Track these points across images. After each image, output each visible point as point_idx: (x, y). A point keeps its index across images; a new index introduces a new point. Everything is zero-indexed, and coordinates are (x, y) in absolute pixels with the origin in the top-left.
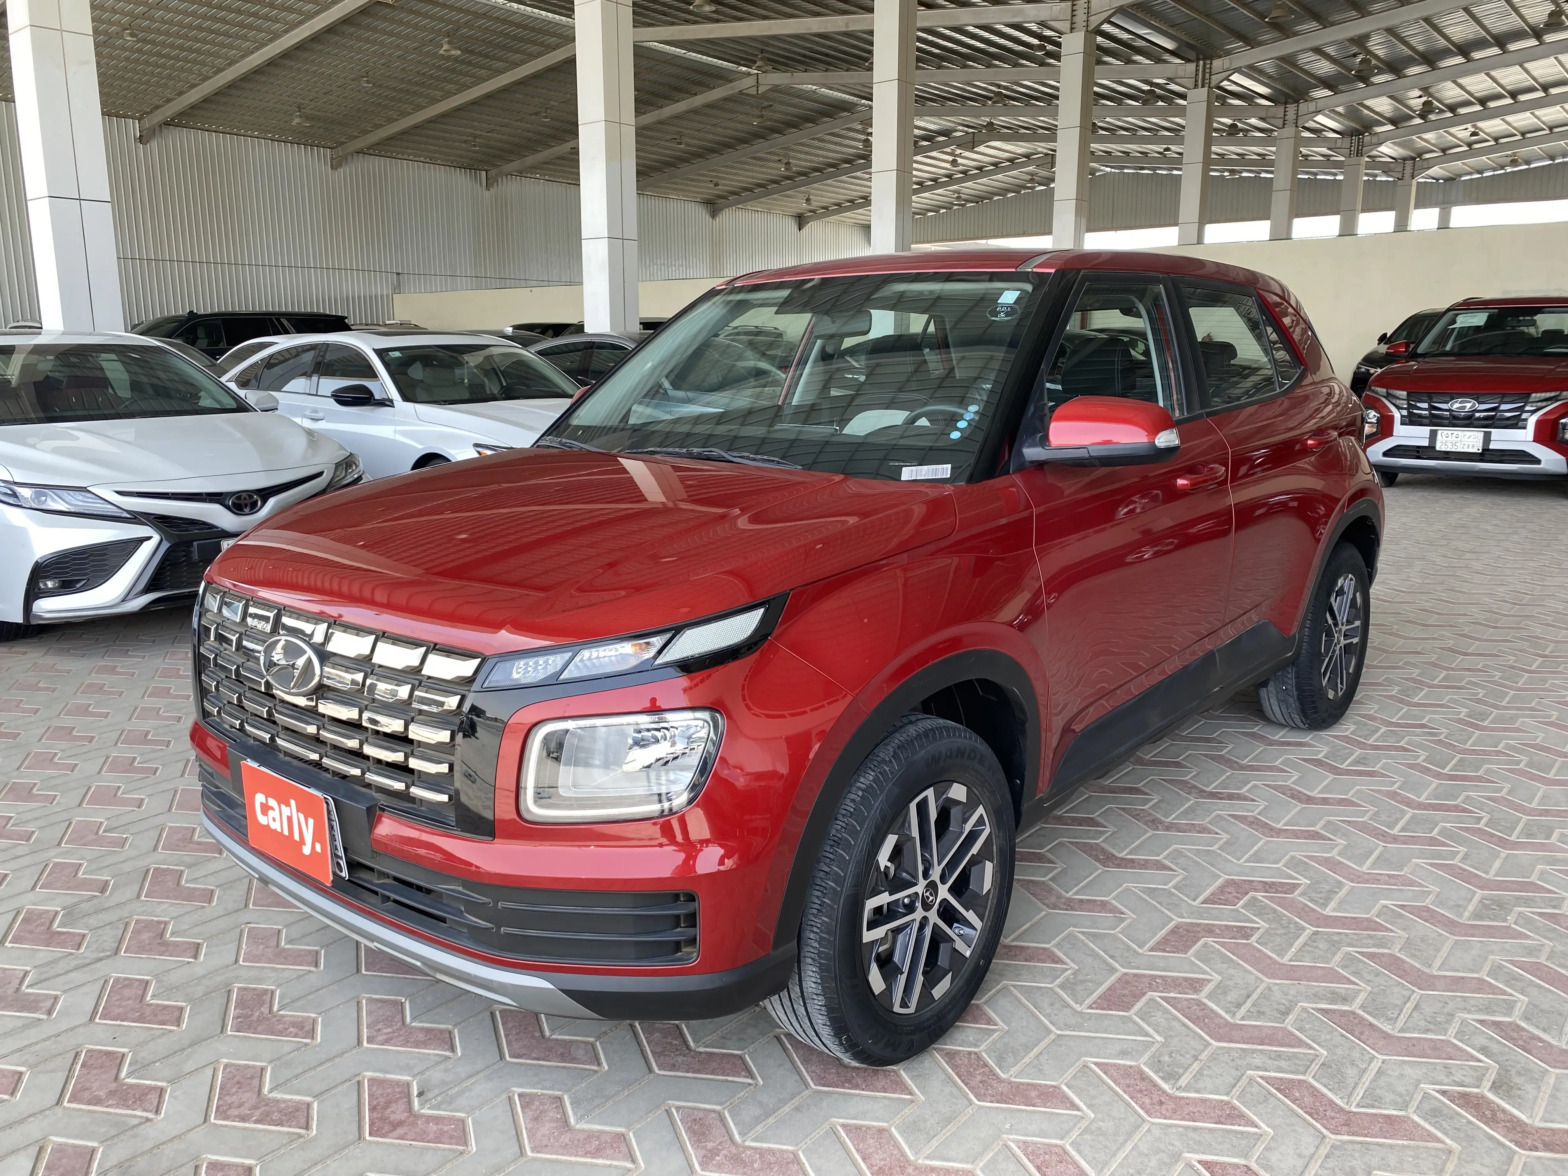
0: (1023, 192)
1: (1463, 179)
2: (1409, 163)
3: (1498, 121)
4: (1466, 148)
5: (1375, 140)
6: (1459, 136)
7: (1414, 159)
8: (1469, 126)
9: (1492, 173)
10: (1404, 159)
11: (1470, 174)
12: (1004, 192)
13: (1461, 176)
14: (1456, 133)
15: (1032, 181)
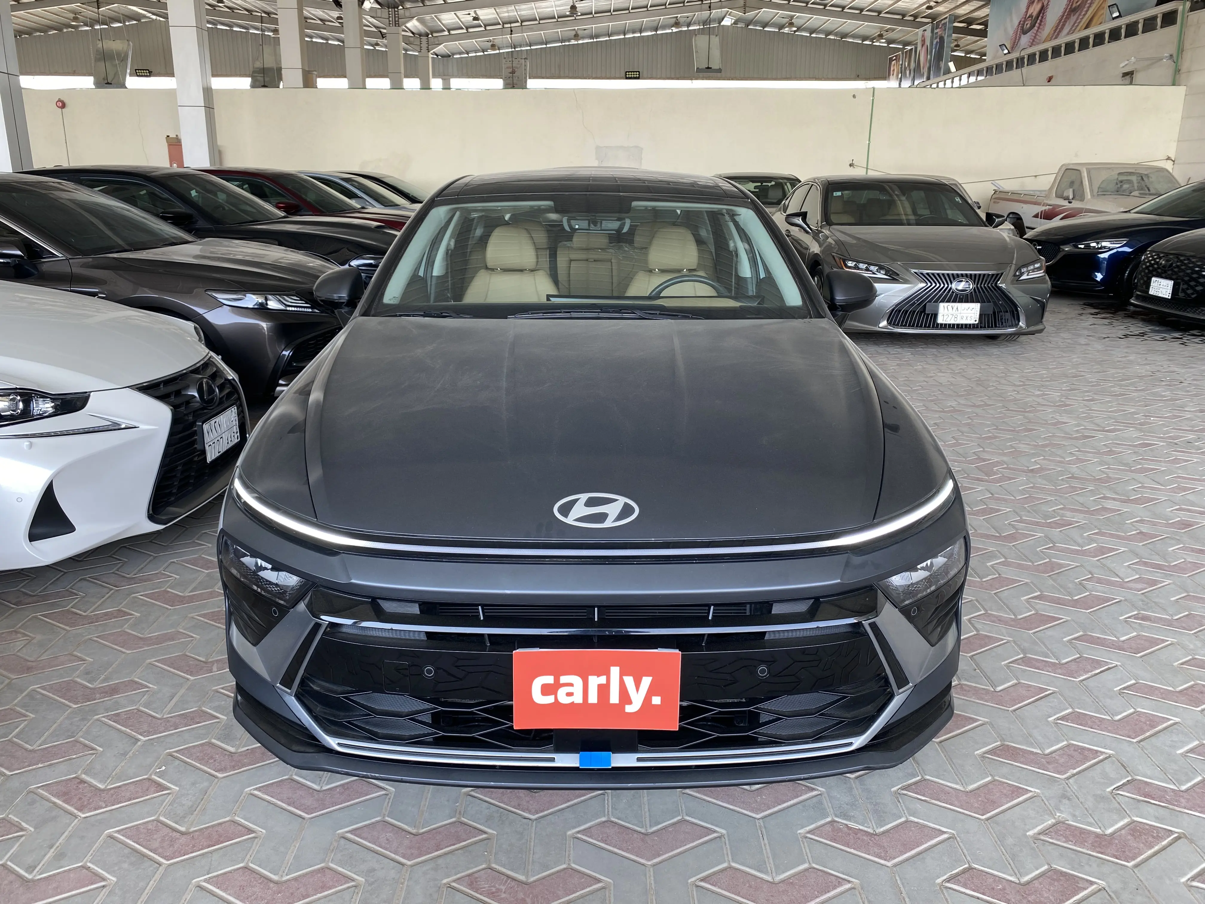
0: (65, 30)
1: (455, 56)
2: (424, 39)
3: (492, 10)
4: (465, 31)
5: (407, 14)
6: (462, 20)
7: (427, 35)
8: (472, 12)
9: (474, 54)
10: (420, 35)
11: (460, 53)
12: (44, 29)
13: (453, 54)
14: (460, 17)
15: (75, 19)
